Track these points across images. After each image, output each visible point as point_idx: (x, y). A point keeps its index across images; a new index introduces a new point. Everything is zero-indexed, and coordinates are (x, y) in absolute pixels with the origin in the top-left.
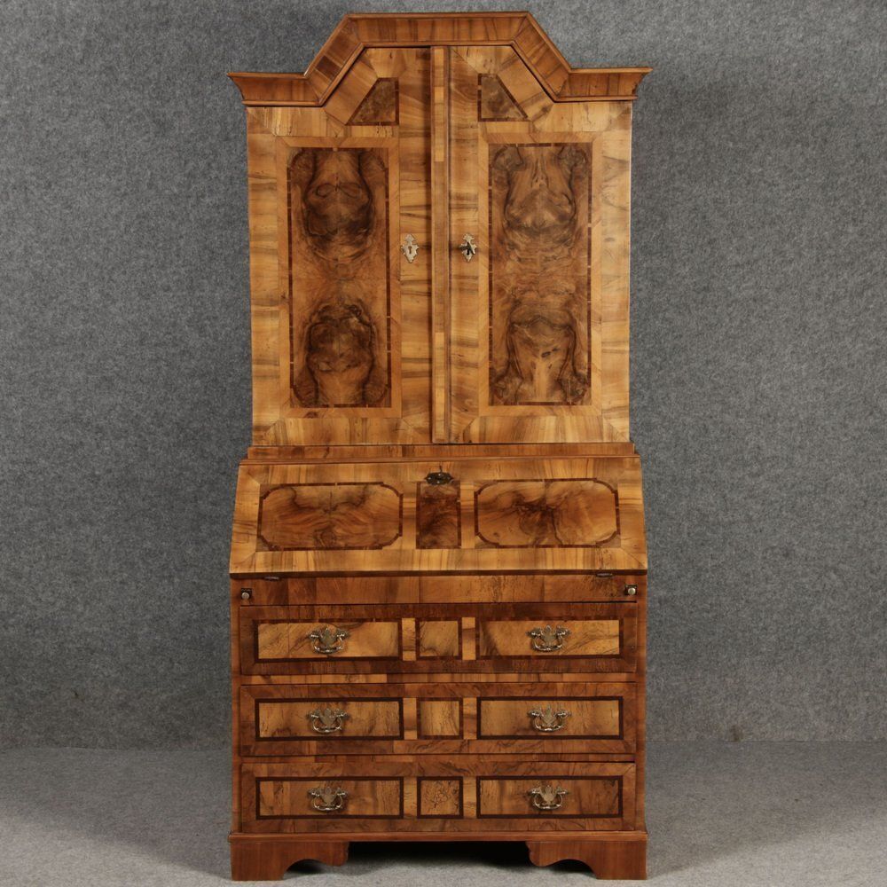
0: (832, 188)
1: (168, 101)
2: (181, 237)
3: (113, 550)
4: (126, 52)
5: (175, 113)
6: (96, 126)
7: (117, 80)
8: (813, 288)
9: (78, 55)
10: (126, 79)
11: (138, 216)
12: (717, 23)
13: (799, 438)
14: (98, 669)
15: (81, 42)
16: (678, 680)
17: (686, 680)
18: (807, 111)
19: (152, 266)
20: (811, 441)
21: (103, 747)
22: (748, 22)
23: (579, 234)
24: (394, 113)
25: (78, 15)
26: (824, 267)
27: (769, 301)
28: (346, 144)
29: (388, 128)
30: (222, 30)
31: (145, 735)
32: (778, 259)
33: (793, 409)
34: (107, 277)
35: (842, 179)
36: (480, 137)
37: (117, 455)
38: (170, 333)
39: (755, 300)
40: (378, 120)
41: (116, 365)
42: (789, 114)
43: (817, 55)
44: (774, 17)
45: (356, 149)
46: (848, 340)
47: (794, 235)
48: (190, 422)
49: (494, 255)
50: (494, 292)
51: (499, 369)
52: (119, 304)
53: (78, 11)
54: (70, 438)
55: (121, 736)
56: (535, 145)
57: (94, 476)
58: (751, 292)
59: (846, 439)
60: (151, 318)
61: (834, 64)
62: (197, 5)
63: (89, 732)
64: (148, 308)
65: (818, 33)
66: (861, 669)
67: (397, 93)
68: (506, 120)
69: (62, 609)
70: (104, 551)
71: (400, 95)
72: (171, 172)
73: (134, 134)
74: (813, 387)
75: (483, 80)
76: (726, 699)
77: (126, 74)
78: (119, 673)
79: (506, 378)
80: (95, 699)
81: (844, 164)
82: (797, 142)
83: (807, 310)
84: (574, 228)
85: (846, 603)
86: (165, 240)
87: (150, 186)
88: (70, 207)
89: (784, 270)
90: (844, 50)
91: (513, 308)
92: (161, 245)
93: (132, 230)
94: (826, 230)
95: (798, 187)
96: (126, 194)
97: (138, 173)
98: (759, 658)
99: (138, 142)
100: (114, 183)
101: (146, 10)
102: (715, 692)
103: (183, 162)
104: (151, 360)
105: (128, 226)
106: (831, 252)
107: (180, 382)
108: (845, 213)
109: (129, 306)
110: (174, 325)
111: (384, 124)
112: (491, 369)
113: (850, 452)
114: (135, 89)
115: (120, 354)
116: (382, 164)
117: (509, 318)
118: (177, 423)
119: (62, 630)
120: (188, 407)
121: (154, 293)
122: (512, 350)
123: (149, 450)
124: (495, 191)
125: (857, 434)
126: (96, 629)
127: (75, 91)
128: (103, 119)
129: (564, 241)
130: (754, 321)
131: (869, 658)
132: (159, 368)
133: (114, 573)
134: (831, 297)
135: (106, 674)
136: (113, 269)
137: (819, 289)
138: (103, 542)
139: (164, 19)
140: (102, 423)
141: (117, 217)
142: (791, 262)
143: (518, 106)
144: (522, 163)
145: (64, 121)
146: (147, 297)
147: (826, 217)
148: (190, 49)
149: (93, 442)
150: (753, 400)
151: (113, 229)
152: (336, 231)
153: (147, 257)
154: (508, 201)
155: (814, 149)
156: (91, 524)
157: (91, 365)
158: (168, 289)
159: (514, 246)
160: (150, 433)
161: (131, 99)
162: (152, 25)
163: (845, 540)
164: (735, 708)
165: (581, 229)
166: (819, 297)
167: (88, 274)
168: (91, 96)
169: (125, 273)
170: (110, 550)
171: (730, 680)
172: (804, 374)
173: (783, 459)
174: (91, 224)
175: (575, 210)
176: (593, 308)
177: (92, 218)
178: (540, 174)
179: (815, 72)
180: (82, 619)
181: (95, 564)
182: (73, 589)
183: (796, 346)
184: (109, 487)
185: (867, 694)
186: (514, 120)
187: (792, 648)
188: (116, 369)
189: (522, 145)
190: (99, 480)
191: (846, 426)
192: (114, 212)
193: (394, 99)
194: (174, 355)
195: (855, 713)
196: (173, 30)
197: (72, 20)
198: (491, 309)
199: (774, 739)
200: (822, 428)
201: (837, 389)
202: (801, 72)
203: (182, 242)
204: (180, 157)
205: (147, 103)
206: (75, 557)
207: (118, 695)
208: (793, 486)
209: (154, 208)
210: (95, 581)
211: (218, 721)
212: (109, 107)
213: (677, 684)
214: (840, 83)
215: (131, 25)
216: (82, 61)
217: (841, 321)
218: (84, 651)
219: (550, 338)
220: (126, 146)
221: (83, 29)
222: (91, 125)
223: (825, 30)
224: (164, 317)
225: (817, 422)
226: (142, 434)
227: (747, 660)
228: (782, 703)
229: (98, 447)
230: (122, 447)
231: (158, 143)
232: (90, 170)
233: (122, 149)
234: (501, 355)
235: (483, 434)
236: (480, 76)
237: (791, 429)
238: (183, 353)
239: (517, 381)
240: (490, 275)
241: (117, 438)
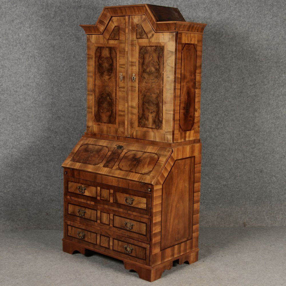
0: (278, 63)
1: (80, 31)
2: (83, 73)
3: (59, 169)
4: (67, 15)
5: (82, 35)
6: (57, 38)
7: (64, 24)
8: (272, 93)
9: (52, 16)
10: (67, 24)
11: (70, 67)
12: (247, 12)
13: (266, 137)
14: (54, 206)
15: (53, 12)
16: (228, 209)
17: (230, 209)
18: (272, 40)
19: (74, 82)
20: (270, 138)
21: (55, 230)
22: (256, 12)
23: (160, 75)
24: (118, 36)
25: (52, 3)
26: (276, 87)
27: (259, 96)
28: (107, 46)
29: (117, 41)
30: (98, 9)
32: (262, 84)
33: (265, 129)
34: (60, 85)
35: (282, 60)
36: (137, 44)
37: (61, 140)
38: (79, 103)
39: (255, 96)
40: (115, 38)
41: (62, 113)
42: (267, 40)
43: (276, 23)
44: (264, 11)
45: (110, 47)
46: (281, 108)
47: (267, 77)
48: (84, 130)
49: (140, 80)
50: (140, 91)
51: (140, 116)
52: (63, 94)
53: (53, 2)
54: (47, 135)
55: (61, 226)
56: (150, 46)
57: (54, 146)
58: (254, 93)
59: (280, 138)
60: (73, 98)
61: (280, 26)
62: (90, 1)
63: (51, 225)
64: (72, 95)
65: (276, 16)
66: (281, 205)
67: (119, 30)
68: (143, 38)
69: (43, 188)
70: (56, 170)
71: (120, 31)
72: (81, 53)
73: (69, 41)
74: (271, 122)
75: (138, 26)
76: (242, 214)
77: (67, 22)
78: (61, 207)
79: (142, 119)
80: (53, 215)
81: (282, 56)
82: (269, 49)
83: (270, 99)
84: (159, 73)
85: (277, 186)
86: (78, 74)
87: (74, 57)
88: (48, 63)
89: (264, 87)
90: (284, 22)
91: (144, 97)
92: (77, 75)
93: (68, 71)
94: (276, 75)
95: (269, 62)
96: (66, 60)
97: (70, 53)
98: (251, 202)
99: (71, 43)
100: (63, 56)
101: (74, 2)
102: (239, 212)
103: (84, 50)
104: (73, 111)
105: (66, 70)
106: (277, 82)
107: (81, 118)
108: (282, 71)
109: (66, 94)
110: (80, 100)
111: (116, 40)
112: (138, 116)
113: (281, 141)
114: (70, 27)
115: (63, 109)
116: (115, 52)
117: (143, 100)
118: (80, 131)
119: (43, 194)
120: (84, 126)
121: (74, 90)
122: (143, 111)
123: (71, 139)
124: (140, 60)
125: (283, 136)
126: (54, 194)
127: (51, 27)
128: (60, 36)
129: (156, 77)
130: (255, 102)
131: (283, 202)
132: (75, 114)
133: (59, 177)
134: (277, 96)
135: (57, 207)
136: (62, 83)
137: (274, 93)
138: (56, 167)
139: (80, 6)
140: (57, 130)
141: (63, 67)
142: (266, 85)
143: (146, 34)
144: (146, 52)
145: (47, 36)
146: (72, 92)
147: (276, 72)
148: (87, 15)
149: (54, 136)
150: (254, 126)
151: (62, 70)
152: (105, 71)
153: (72, 79)
154: (143, 64)
155: (274, 51)
156: (53, 161)
157: (54, 113)
158: (79, 89)
159: (144, 78)
160: (72, 134)
161: (69, 30)
162: (76, 7)
163: (278, 167)
164: (245, 217)
165: (161, 74)
166: (274, 95)
167: (53, 84)
168: (56, 29)
169: (65, 84)
170: (58, 169)
171: (243, 209)
172: (268, 118)
173: (261, 143)
174: (55, 69)
175: (160, 67)
176: (164, 99)
177: (55, 67)
178: (151, 56)
179: (275, 28)
180: (49, 191)
181: (54, 174)
182: (47, 182)
183: (266, 110)
184: (58, 150)
185: (282, 212)
186: (145, 38)
187: (261, 199)
188: (62, 114)
189: (147, 46)
190: (55, 148)
191: (280, 134)
192: (62, 65)
193: (118, 32)
194: (80, 110)
195: (279, 218)
196: (82, 9)
197: (51, 5)
198: (139, 97)
199: (255, 226)
200: (273, 134)
201: (278, 123)
202: (271, 28)
203: (83, 75)
204: (83, 48)
205: (73, 31)
206: (47, 172)
207: (60, 214)
208: (264, 151)
209: (75, 64)
210: (54, 179)
212: (61, 32)
213: (228, 210)
214: (282, 31)
215: (69, 7)
216: (53, 18)
217: (280, 103)
218: (50, 201)
219: (153, 108)
220: (67, 45)
221: (54, 8)
222: (56, 38)
223: (278, 16)
224: (77, 98)
225: (272, 133)
226: (69, 134)
227: (248, 203)
228: (258, 215)
229: (55, 138)
230: (63, 138)
231: (77, 44)
232: (55, 52)
233: (65, 45)
234: (141, 112)
235: (136, 135)
236: (137, 25)
237: (264, 135)
238: (83, 109)
239: (145, 120)
240: (139, 87)
241: (61, 135)
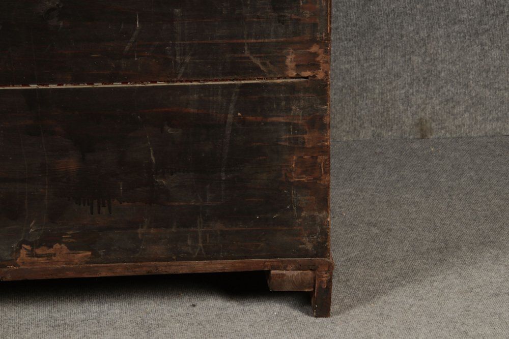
16: (349, 62)
17: (359, 61)
76: (411, 84)
98: (457, 28)
102: (398, 76)
164: (423, 96)
171: (416, 59)
187: (502, 12)
199: (473, 134)
213: (347, 66)
227: (441, 32)
228: (485, 86)
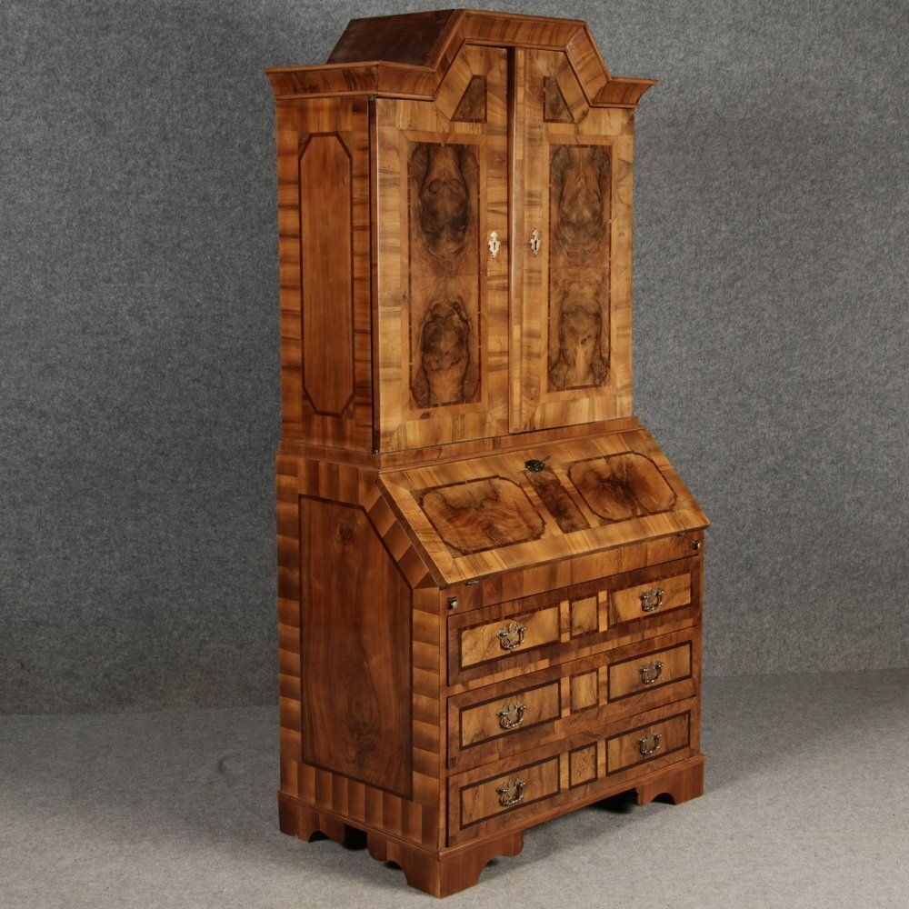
0: (708, 191)
1: (109, 102)
2: (122, 231)
3: (56, 528)
4: (68, 56)
5: (115, 114)
6: (38, 125)
7: (59, 81)
8: (692, 279)
9: (20, 57)
10: (68, 80)
11: (80, 212)
12: (610, 42)
13: (679, 413)
14: (44, 640)
15: (23, 45)
18: (687, 123)
19: (94, 259)
20: (690, 414)
21: (48, 714)
22: (637, 42)
25: (20, 18)
26: (702, 261)
27: (655, 291)
30: (160, 36)
31: (89, 700)
32: (663, 254)
33: (675, 387)
34: (49, 269)
35: (717, 183)
37: (60, 438)
38: (111, 323)
39: (643, 290)
41: (59, 353)
42: (672, 125)
43: (695, 74)
44: (659, 38)
46: (721, 325)
47: (676, 233)
48: (130, 406)
52: (63, 295)
53: (20, 14)
54: (13, 423)
55: (67, 703)
57: (37, 458)
58: (640, 283)
59: (718, 413)
60: (92, 308)
61: (710, 82)
62: (136, 12)
63: (34, 700)
64: (90, 298)
65: (697, 54)
66: (727, 613)
69: (8, 585)
70: (47, 529)
72: (112, 169)
73: (76, 133)
74: (691, 367)
77: (68, 76)
78: (64, 644)
80: (41, 668)
81: (718, 170)
82: (679, 150)
83: (687, 299)
85: (716, 556)
86: (106, 235)
87: (92, 183)
88: (13, 202)
89: (668, 263)
90: (718, 69)
92: (102, 238)
93: (74, 225)
94: (703, 228)
95: (680, 190)
96: (67, 190)
97: (80, 171)
99: (80, 141)
100: (57, 180)
101: (86, 15)
103: (123, 160)
104: (92, 348)
105: (70, 221)
106: (706, 248)
107: (121, 368)
108: (719, 214)
109: (71, 296)
110: (116, 314)
113: (721, 425)
114: (76, 90)
115: (63, 343)
118: (118, 407)
119: (9, 604)
120: (128, 391)
121: (96, 284)
123: (91, 432)
125: (727, 409)
126: (41, 603)
127: (19, 92)
128: (45, 118)
130: (642, 309)
131: (733, 603)
132: (101, 355)
133: (57, 550)
134: (707, 288)
135: (52, 645)
136: (55, 261)
137: (697, 281)
138: (46, 521)
139: (105, 25)
140: (45, 408)
141: (59, 212)
142: (674, 255)
145: (7, 120)
146: (89, 288)
147: (703, 217)
148: (130, 53)
149: (37, 427)
150: (641, 379)
151: (56, 223)
153: (88, 250)
155: (692, 157)
156: (35, 504)
157: (35, 353)
158: (110, 280)
160: (92, 418)
161: (73, 99)
162: (93, 29)
163: (716, 501)
166: (697, 287)
167: (31, 266)
168: (33, 96)
169: (67, 265)
170: (53, 528)
172: (684, 355)
173: (666, 431)
174: (34, 219)
177: (34, 213)
179: (694, 88)
180: (28, 594)
181: (39, 541)
182: (18, 566)
183: (677, 331)
184: (52, 468)
185: (732, 635)
188: (59, 356)
190: (42, 462)
191: (718, 402)
192: (57, 207)
194: (115, 343)
195: (722, 651)
196: (114, 35)
197: (14, 24)
200: (699, 403)
201: (711, 369)
202: (682, 88)
203: (122, 236)
204: (121, 156)
205: (88, 104)
206: (19, 536)
207: (63, 664)
208: (674, 455)
209: (96, 204)
210: (40, 557)
211: (159, 685)
212: (51, 107)
214: (714, 98)
215: (73, 29)
216: (24, 63)
217: (715, 309)
218: (30, 624)
220: (68, 145)
221: (25, 31)
222: (34, 124)
223: (702, 52)
224: (105, 307)
225: (694, 398)
226: (85, 417)
229: (41, 430)
230: (65, 431)
231: (99, 142)
232: (32, 167)
233: (64, 147)
237: (673, 405)
238: (124, 340)
241: (60, 422)
